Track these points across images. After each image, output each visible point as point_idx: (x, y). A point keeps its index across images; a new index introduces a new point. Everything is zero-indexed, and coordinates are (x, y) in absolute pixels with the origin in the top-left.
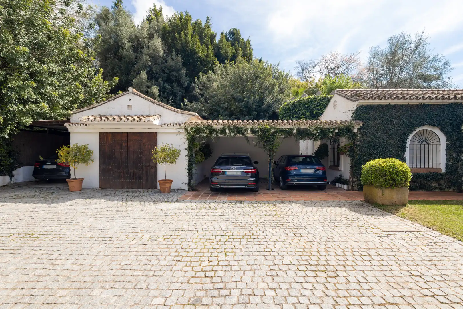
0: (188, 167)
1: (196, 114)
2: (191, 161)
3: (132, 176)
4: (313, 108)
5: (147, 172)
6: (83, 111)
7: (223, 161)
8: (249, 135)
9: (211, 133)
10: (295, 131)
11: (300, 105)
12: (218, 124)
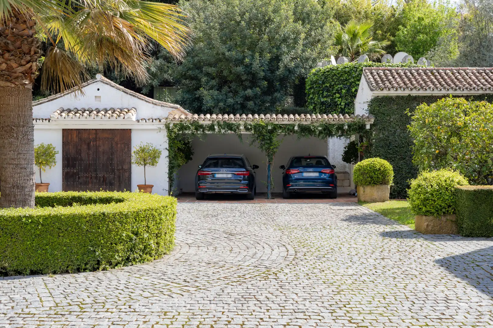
0: (169, 170)
1: (179, 106)
2: (172, 164)
3: (101, 181)
4: (353, 82)
5: (119, 177)
6: (41, 103)
7: (210, 164)
8: (243, 131)
9: (197, 129)
10: (296, 128)
11: (333, 76)
12: (206, 119)
